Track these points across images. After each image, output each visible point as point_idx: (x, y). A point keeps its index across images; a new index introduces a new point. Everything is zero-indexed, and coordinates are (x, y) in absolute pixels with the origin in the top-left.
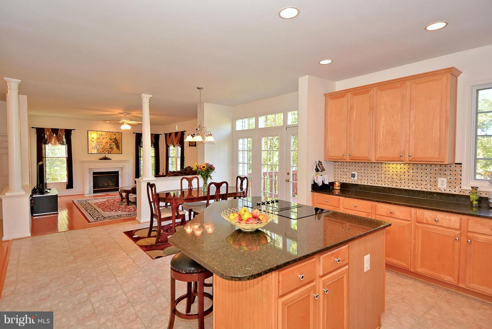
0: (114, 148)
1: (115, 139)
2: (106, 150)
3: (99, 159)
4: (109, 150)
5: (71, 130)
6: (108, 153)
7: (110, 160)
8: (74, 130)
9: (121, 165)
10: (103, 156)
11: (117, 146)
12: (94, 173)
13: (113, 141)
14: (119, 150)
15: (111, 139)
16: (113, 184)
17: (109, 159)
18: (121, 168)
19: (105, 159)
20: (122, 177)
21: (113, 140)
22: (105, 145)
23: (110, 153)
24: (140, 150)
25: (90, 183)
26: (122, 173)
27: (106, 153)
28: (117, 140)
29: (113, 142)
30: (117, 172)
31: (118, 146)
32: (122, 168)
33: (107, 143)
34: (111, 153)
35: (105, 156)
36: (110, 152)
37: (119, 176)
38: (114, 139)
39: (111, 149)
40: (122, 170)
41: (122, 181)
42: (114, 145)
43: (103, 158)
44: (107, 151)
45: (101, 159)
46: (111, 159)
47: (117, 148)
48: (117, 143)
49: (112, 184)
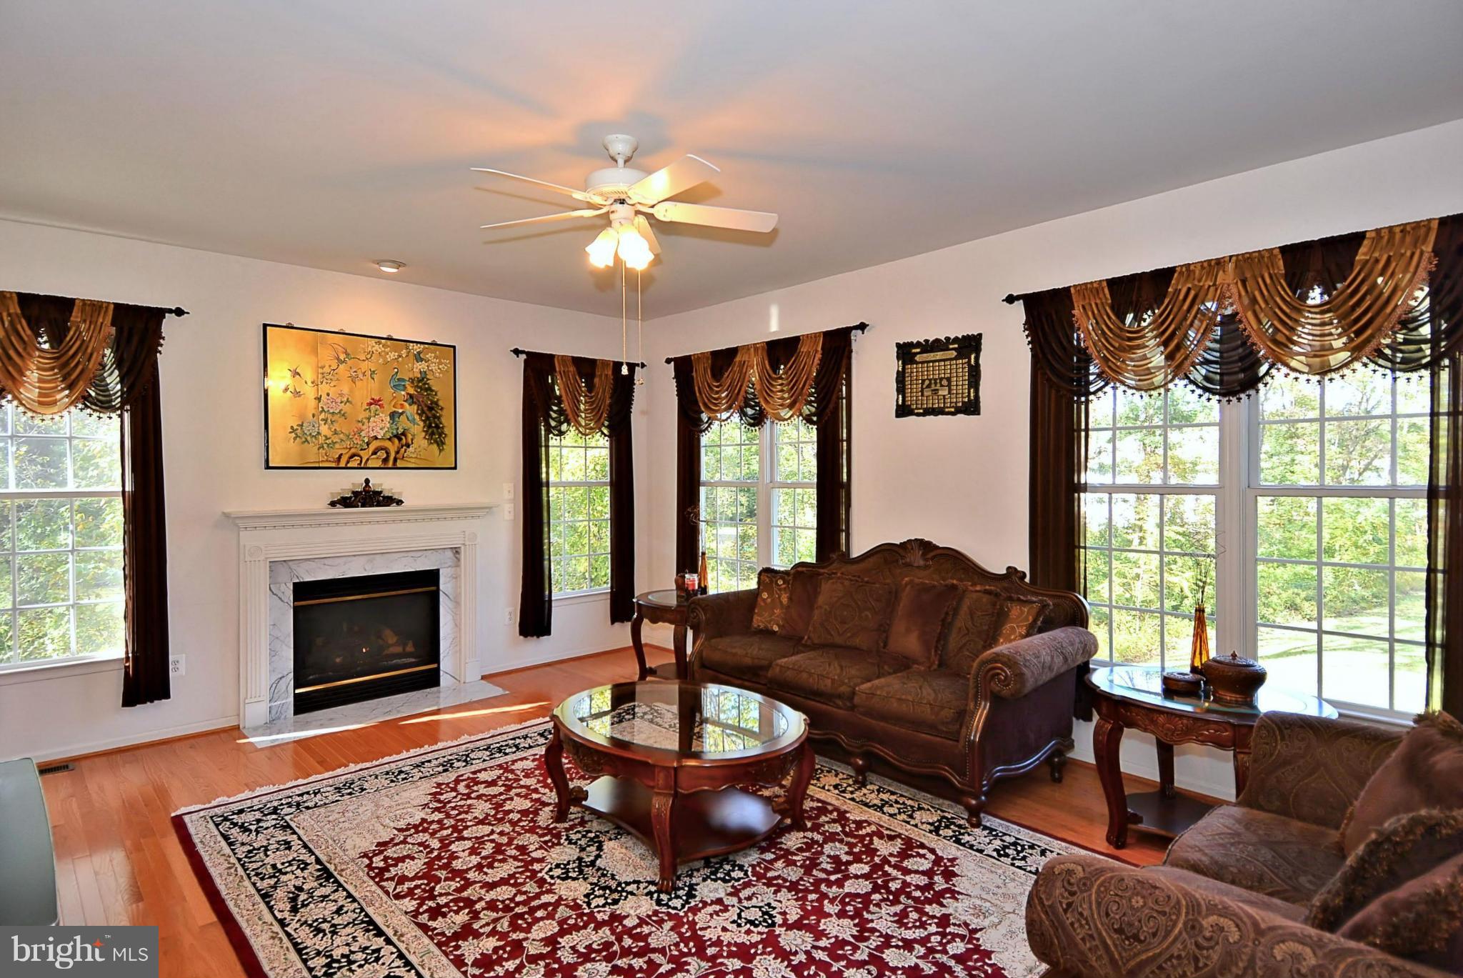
0: (414, 435)
1: (422, 383)
2: (372, 447)
3: (333, 504)
4: (388, 444)
5: (157, 315)
6: (379, 464)
7: (393, 507)
8: (179, 312)
9: (449, 533)
10: (350, 480)
11: (430, 426)
12: (302, 590)
13: (411, 396)
14: (440, 444)
15: (398, 384)
16: (405, 645)
17: (389, 501)
18: (449, 554)
19: (368, 498)
20: (457, 603)
21: (411, 391)
22: (367, 414)
23: (390, 464)
24: (547, 447)
25: (273, 653)
26: (456, 577)
27: (370, 464)
28: (430, 389)
29: (411, 399)
30: (431, 577)
31: (437, 427)
32: (456, 551)
33: (375, 402)
34: (399, 464)
35: (367, 481)
36: (395, 460)
37: (442, 598)
38: (412, 380)
39: (400, 440)
40: (459, 560)
41: (457, 625)
42: (417, 417)
43: (355, 493)
44: (374, 453)
45: (345, 502)
46: (399, 502)
47: (433, 434)
48: (431, 409)
49: (399, 649)
